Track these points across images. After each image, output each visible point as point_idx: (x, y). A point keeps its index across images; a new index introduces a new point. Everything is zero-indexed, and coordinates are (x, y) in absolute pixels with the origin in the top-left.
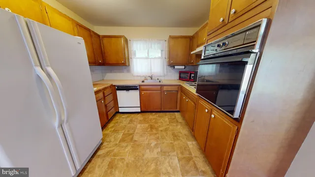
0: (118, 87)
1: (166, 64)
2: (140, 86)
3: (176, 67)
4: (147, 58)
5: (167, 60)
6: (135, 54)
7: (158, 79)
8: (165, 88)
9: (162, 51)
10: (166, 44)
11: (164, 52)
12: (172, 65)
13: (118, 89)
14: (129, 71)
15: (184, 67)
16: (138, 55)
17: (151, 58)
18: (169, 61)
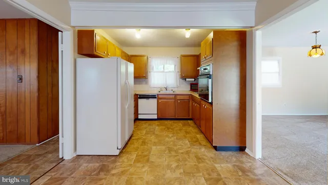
0: (140, 96)
1: (178, 77)
2: (158, 95)
3: (187, 80)
4: (163, 72)
5: (180, 73)
6: (153, 69)
7: (172, 90)
8: (178, 97)
9: (175, 66)
10: (178, 61)
11: (176, 67)
12: (184, 78)
13: (140, 98)
14: (147, 83)
15: (193, 80)
16: (155, 69)
17: (166, 72)
18: (181, 74)
